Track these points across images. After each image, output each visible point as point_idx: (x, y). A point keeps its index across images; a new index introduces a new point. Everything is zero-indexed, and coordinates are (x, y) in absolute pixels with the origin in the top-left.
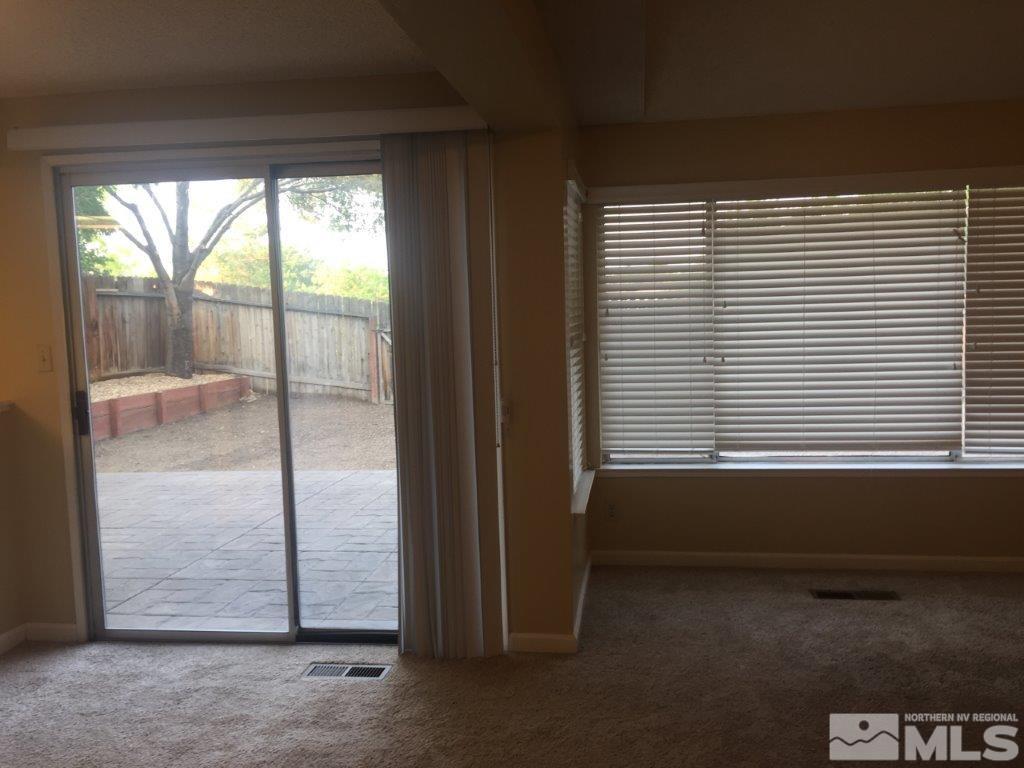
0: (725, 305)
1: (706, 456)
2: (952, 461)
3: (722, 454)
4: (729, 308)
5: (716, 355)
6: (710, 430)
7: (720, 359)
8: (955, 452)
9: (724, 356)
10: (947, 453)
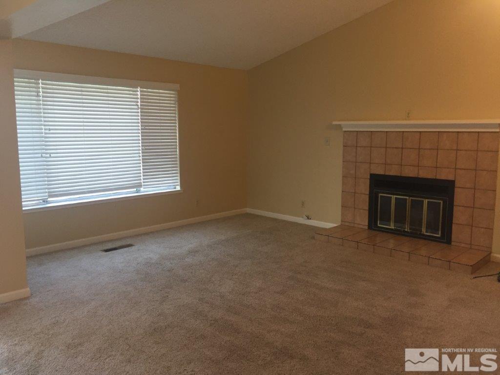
0: (50, 130)
1: (41, 201)
2: (137, 192)
3: (49, 199)
4: (51, 131)
5: (46, 154)
6: (46, 189)
7: (49, 155)
8: (138, 189)
9: (50, 154)
10: (135, 189)
